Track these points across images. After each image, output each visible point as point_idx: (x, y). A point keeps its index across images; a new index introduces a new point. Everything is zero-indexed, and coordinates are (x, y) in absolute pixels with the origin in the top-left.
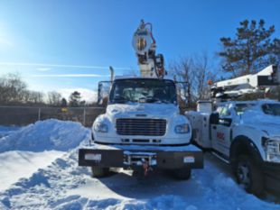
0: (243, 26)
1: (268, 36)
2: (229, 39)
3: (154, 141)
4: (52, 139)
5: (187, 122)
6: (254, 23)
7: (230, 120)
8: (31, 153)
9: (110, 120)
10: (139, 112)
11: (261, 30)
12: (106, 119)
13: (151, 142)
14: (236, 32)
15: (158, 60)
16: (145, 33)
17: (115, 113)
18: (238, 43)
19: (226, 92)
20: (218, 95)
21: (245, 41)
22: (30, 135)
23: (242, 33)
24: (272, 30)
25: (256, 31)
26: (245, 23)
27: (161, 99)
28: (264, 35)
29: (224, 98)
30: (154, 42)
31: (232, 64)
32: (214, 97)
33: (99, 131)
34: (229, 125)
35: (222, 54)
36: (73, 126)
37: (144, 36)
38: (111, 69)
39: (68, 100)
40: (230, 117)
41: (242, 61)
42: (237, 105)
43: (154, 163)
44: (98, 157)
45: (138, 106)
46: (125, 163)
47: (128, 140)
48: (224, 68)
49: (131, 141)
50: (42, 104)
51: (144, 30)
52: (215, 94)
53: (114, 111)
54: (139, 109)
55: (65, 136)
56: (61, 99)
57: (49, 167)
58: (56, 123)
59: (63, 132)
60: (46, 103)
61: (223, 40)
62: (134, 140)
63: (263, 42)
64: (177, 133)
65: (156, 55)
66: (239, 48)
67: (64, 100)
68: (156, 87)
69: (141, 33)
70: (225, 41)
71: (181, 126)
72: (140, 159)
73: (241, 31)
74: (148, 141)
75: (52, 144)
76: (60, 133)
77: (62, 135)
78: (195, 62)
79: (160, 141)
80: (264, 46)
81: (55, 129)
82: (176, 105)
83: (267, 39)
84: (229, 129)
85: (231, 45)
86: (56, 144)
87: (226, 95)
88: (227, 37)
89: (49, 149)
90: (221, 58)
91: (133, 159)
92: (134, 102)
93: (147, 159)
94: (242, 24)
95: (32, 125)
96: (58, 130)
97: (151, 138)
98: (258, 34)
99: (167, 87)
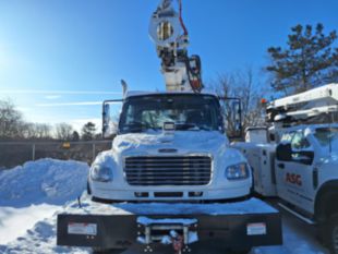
0: (295, 33)
1: (329, 43)
2: (279, 49)
3: (191, 194)
4: (45, 187)
5: (243, 159)
6: (309, 28)
7: (311, 155)
8: (11, 209)
9: (116, 160)
10: (165, 146)
11: (319, 36)
12: (109, 159)
13: (186, 196)
14: (287, 39)
15: (193, 64)
16: (171, 14)
17: (123, 148)
18: (290, 54)
19: (289, 114)
20: (277, 117)
21: (299, 51)
22: (14, 181)
23: (295, 41)
24: (333, 36)
25: (313, 38)
26: (298, 29)
27: (198, 123)
28: (323, 43)
29: (287, 121)
30: (186, 33)
31: (283, 81)
32: (272, 120)
33: (99, 179)
34: (309, 162)
35: (270, 69)
36: (75, 167)
37: (168, 19)
38: (123, 83)
39: (80, 133)
40: (310, 149)
41: (295, 77)
42: (318, 130)
43: (194, 237)
44: (90, 230)
45: (162, 135)
46: (140, 239)
47: (146, 194)
48: (273, 86)
49: (151, 196)
50: (48, 139)
51: (168, 9)
52: (273, 116)
53: (123, 144)
54: (163, 141)
55: (64, 182)
56: (72, 132)
57: (20, 239)
58: (52, 163)
59: (62, 177)
60: (54, 137)
61: (271, 50)
62: (157, 194)
63: (321, 52)
64: (229, 179)
65: (189, 55)
66: (291, 61)
67: (75, 133)
68: (190, 106)
69: (164, 14)
70: (274, 52)
71: (235, 168)
72: (167, 233)
73: (293, 38)
74: (181, 194)
75: (44, 194)
76: (56, 178)
77: (60, 181)
78: (237, 80)
79: (201, 194)
80: (324, 56)
81: (50, 172)
82: (223, 132)
83: (327, 48)
84: (310, 169)
85: (282, 56)
86: (49, 194)
87: (290, 117)
88: (275, 47)
89: (37, 202)
90: (269, 73)
91: (154, 233)
92: (157, 129)
93: (180, 232)
94: (294, 30)
95: (19, 167)
96: (54, 174)
97: (185, 189)
98: (316, 41)
99: (207, 106)
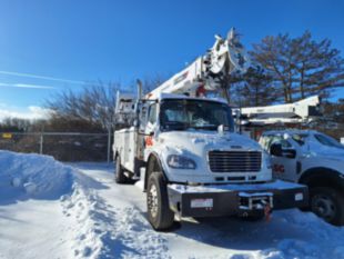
7: (293, 152)
13: (247, 180)
19: (251, 120)
34: (292, 157)
47: (222, 179)
49: (226, 180)
59: (31, 171)
62: (229, 179)
72: (259, 202)
74: (243, 178)
79: (255, 178)
96: (21, 168)
97: (247, 175)
